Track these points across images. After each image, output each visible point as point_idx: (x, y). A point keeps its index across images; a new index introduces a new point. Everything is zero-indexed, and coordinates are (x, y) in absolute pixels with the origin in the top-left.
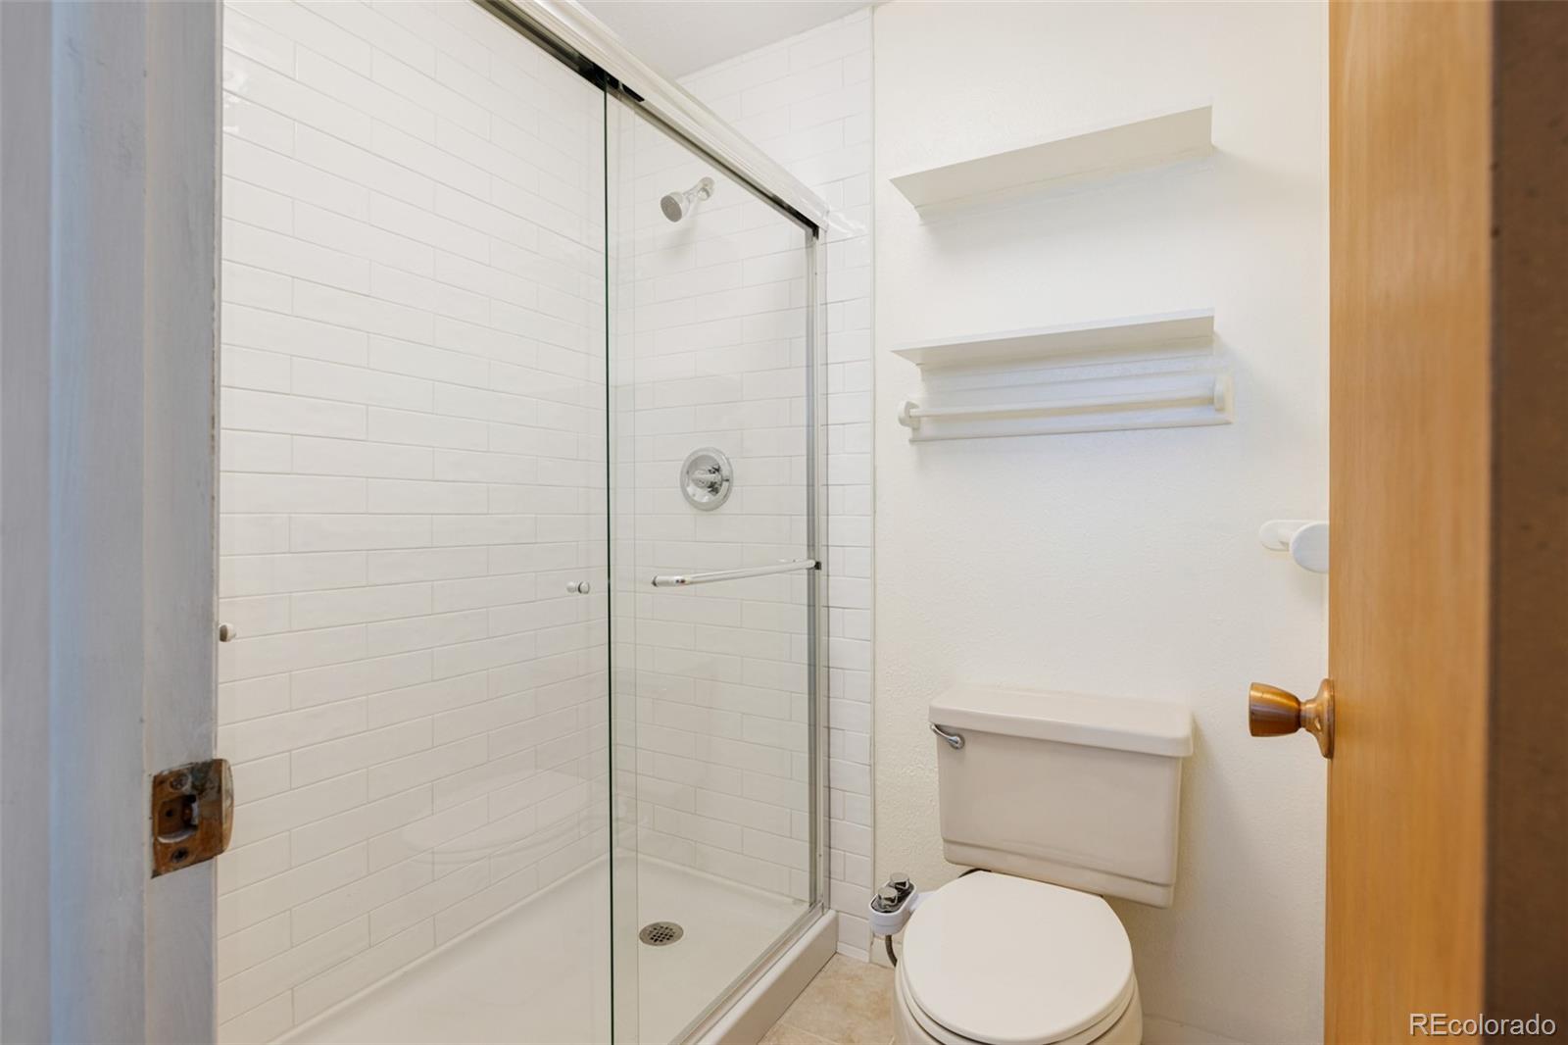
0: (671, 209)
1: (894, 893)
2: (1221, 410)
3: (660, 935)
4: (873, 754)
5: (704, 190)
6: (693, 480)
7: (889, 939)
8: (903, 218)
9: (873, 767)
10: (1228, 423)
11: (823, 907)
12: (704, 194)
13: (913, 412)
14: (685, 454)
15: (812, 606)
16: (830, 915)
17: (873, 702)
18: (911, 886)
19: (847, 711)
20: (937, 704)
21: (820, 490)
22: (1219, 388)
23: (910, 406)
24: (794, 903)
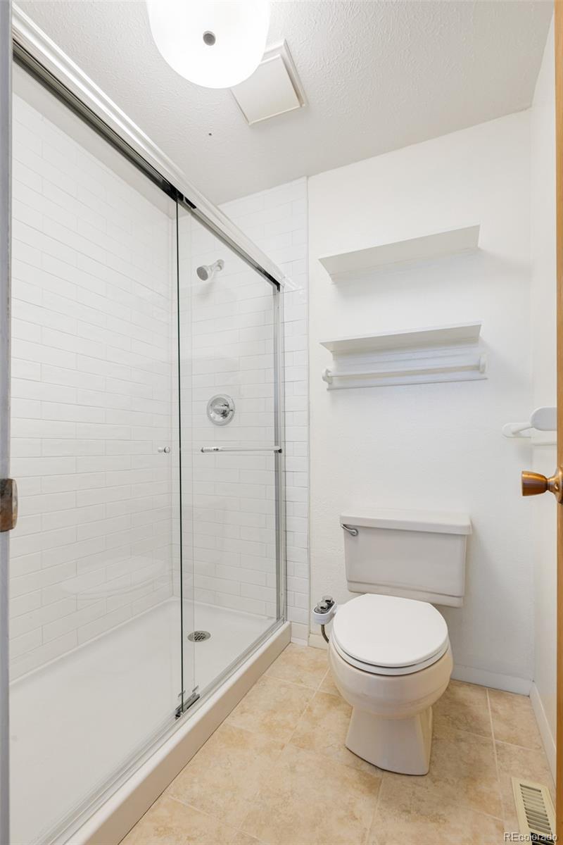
0: (202, 274)
1: (325, 605)
2: (482, 372)
3: (199, 637)
4: (309, 543)
5: (219, 266)
6: (214, 410)
7: (323, 626)
8: (323, 280)
9: (309, 550)
10: (486, 379)
11: (283, 620)
12: (219, 268)
13: (329, 374)
14: (209, 397)
15: (277, 471)
16: (287, 624)
17: (309, 517)
18: (333, 602)
19: (295, 522)
20: (344, 514)
21: (281, 415)
22: (483, 361)
23: (328, 371)
24: (268, 619)
